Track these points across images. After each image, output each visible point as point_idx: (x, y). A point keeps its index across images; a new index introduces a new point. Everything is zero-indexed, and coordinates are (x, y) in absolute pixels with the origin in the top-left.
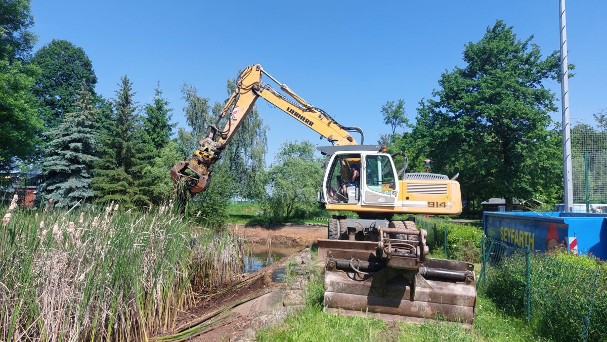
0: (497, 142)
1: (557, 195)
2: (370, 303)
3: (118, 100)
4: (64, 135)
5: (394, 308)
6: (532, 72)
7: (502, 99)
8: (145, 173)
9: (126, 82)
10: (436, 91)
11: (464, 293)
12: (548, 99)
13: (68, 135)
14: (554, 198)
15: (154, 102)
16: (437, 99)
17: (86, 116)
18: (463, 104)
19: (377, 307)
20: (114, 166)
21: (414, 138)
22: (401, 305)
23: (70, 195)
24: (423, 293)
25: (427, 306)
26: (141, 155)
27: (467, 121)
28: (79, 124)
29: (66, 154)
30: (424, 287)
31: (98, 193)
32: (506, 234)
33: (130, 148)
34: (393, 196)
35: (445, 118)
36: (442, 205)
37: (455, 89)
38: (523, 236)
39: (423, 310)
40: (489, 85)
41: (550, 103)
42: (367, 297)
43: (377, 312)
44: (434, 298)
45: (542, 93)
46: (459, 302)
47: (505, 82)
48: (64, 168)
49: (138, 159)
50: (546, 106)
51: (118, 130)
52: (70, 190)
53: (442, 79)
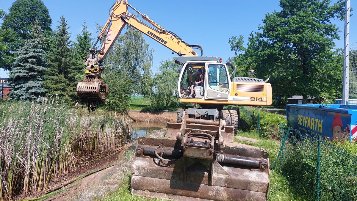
0: (299, 59)
1: (336, 94)
2: (172, 186)
3: (59, 32)
4: (25, 54)
5: (194, 192)
6: (324, 13)
7: (304, 31)
8: (77, 78)
9: (63, 20)
10: (261, 26)
11: (258, 180)
12: (334, 31)
13: (27, 53)
14: (333, 96)
15: (83, 33)
16: (261, 32)
17: (38, 42)
18: (278, 34)
19: (179, 190)
20: (57, 73)
21: (245, 57)
22: (200, 189)
23: (29, 91)
24: (220, 179)
25: (223, 191)
26: (74, 67)
27: (280, 45)
28: (34, 47)
29: (26, 66)
30: (221, 173)
31: (47, 90)
32: (301, 120)
33: (66, 62)
34: (227, 93)
35: (266, 44)
36: (260, 99)
37: (273, 24)
38: (314, 122)
39: (220, 194)
40: (295, 21)
41: (335, 33)
42: (170, 181)
43: (178, 195)
44: (229, 183)
45: (330, 27)
46: (253, 188)
47: (306, 20)
48: (25, 74)
49: (72, 69)
50: (332, 35)
51: (58, 51)
52: (30, 88)
53: (265, 19)
